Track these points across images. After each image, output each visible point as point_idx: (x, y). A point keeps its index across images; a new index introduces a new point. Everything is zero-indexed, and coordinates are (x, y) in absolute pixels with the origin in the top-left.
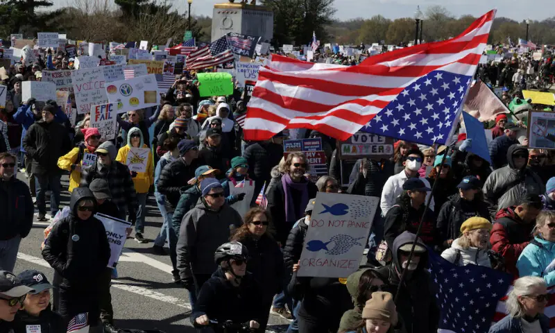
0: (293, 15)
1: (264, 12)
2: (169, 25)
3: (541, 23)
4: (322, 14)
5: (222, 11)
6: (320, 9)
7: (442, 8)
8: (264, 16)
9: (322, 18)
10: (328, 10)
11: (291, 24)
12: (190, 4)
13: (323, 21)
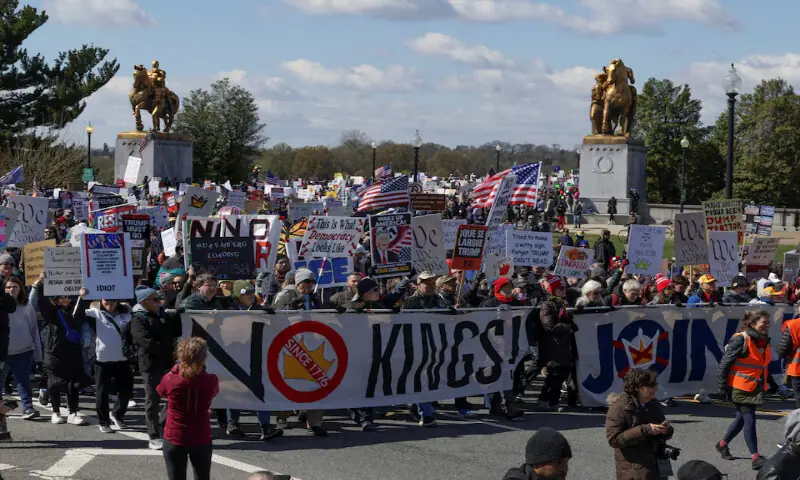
0: (214, 146)
1: (181, 143)
2: (57, 162)
3: (479, 149)
4: (251, 143)
5: (127, 142)
6: (247, 137)
7: (361, 132)
8: (181, 148)
9: (249, 148)
10: (258, 138)
11: (213, 156)
12: (89, 134)
13: (251, 151)
